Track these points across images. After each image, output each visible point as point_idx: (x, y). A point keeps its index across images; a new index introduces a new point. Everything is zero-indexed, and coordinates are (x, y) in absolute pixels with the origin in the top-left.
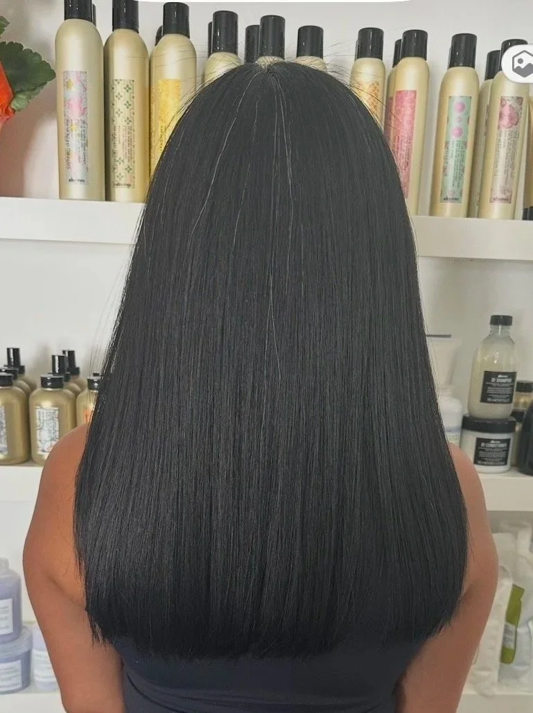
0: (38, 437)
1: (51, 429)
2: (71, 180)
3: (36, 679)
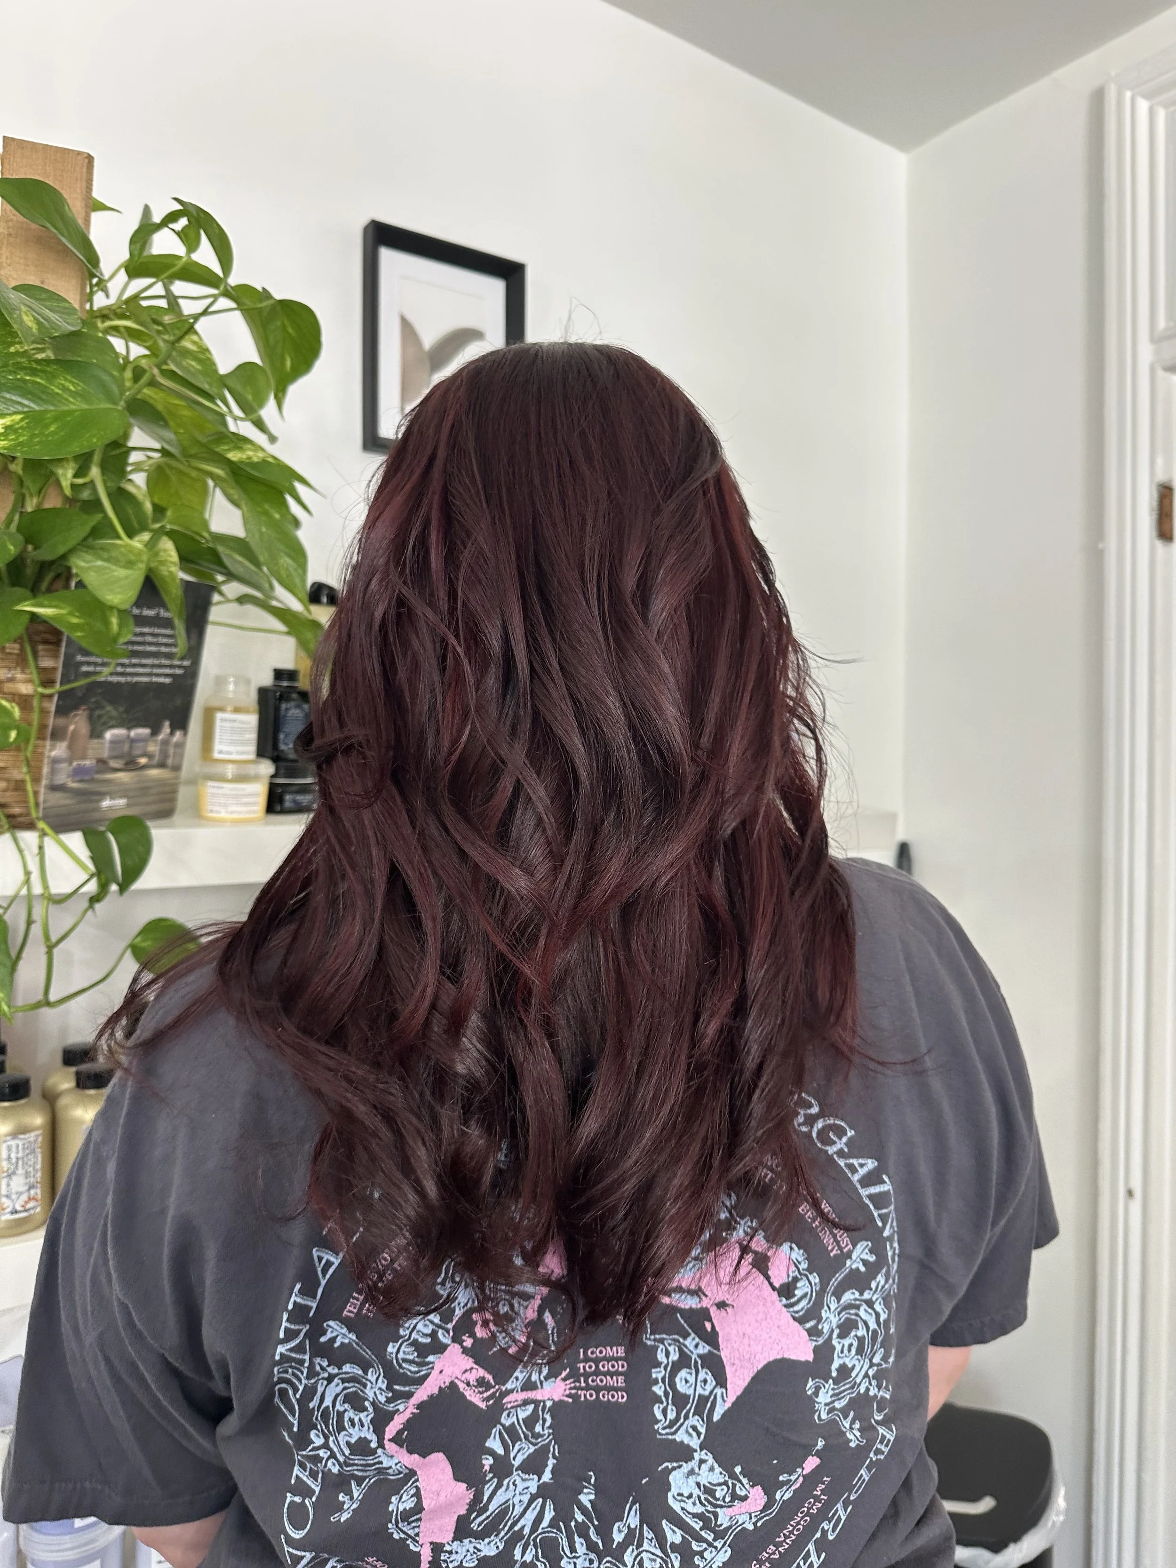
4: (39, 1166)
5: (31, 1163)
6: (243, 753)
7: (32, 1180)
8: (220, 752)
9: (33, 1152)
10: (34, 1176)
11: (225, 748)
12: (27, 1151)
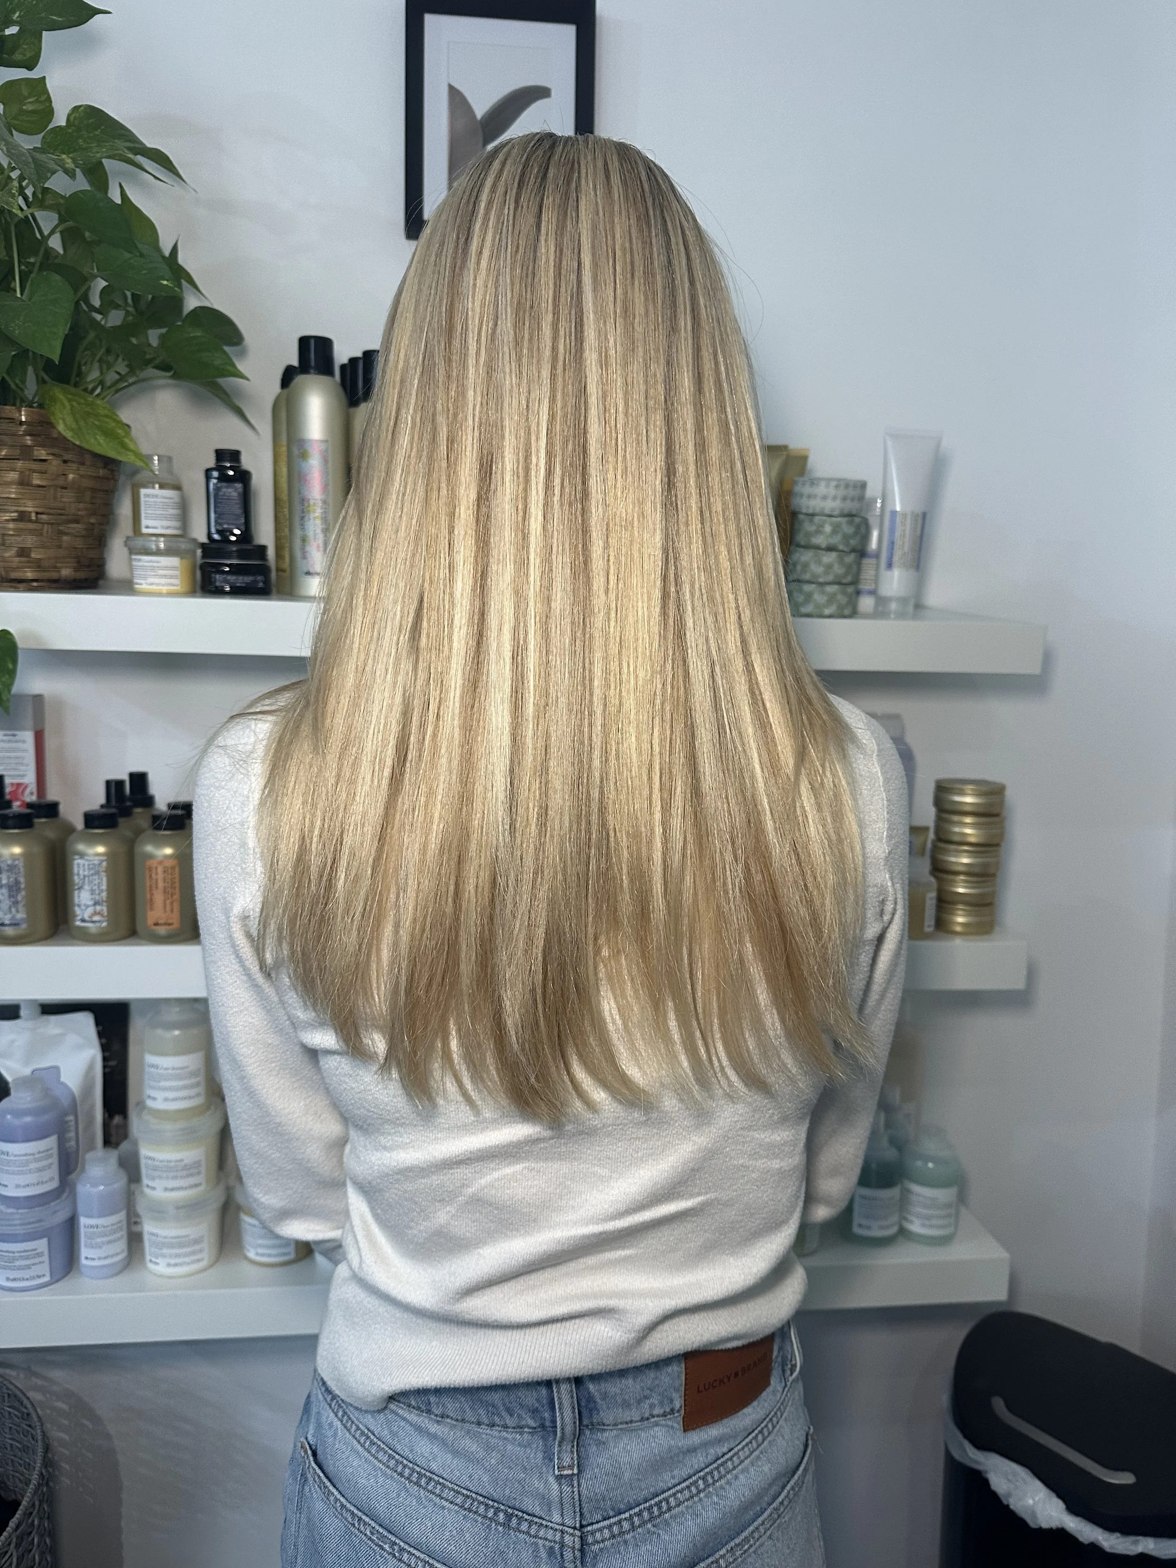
0: (76, 900)
1: (95, 887)
2: (308, 573)
3: (84, 1261)
4: (104, 887)
5: (96, 882)
6: (168, 528)
7: (97, 897)
8: (147, 527)
9: (97, 873)
10: (99, 894)
11: (151, 523)
12: (92, 872)
